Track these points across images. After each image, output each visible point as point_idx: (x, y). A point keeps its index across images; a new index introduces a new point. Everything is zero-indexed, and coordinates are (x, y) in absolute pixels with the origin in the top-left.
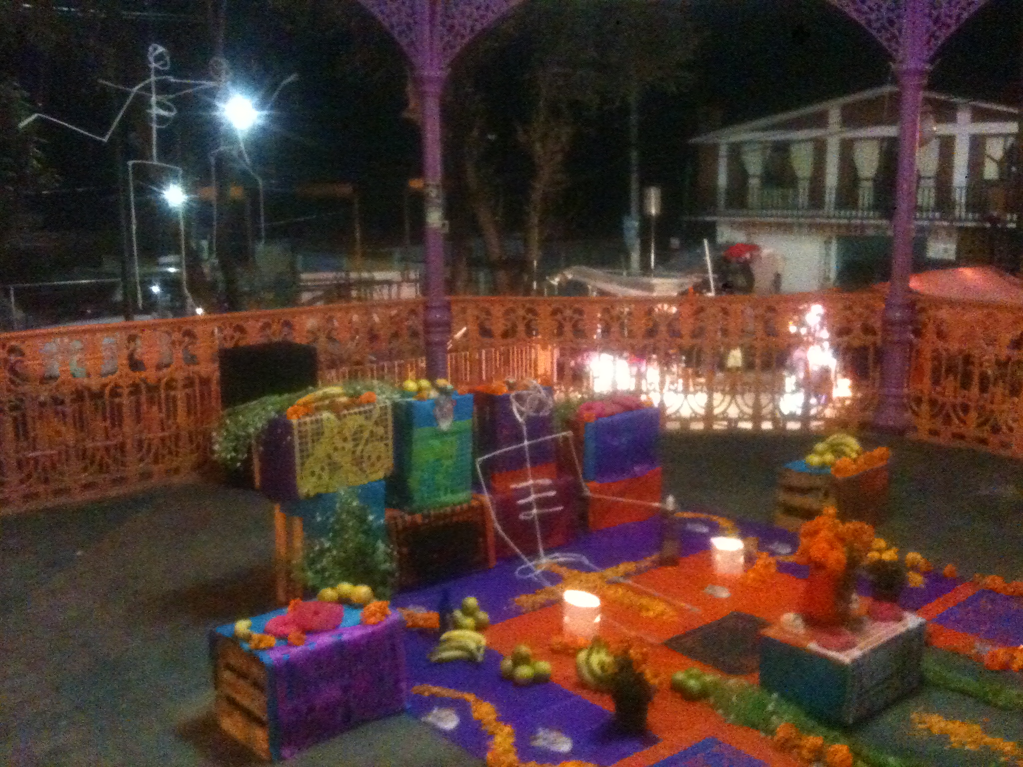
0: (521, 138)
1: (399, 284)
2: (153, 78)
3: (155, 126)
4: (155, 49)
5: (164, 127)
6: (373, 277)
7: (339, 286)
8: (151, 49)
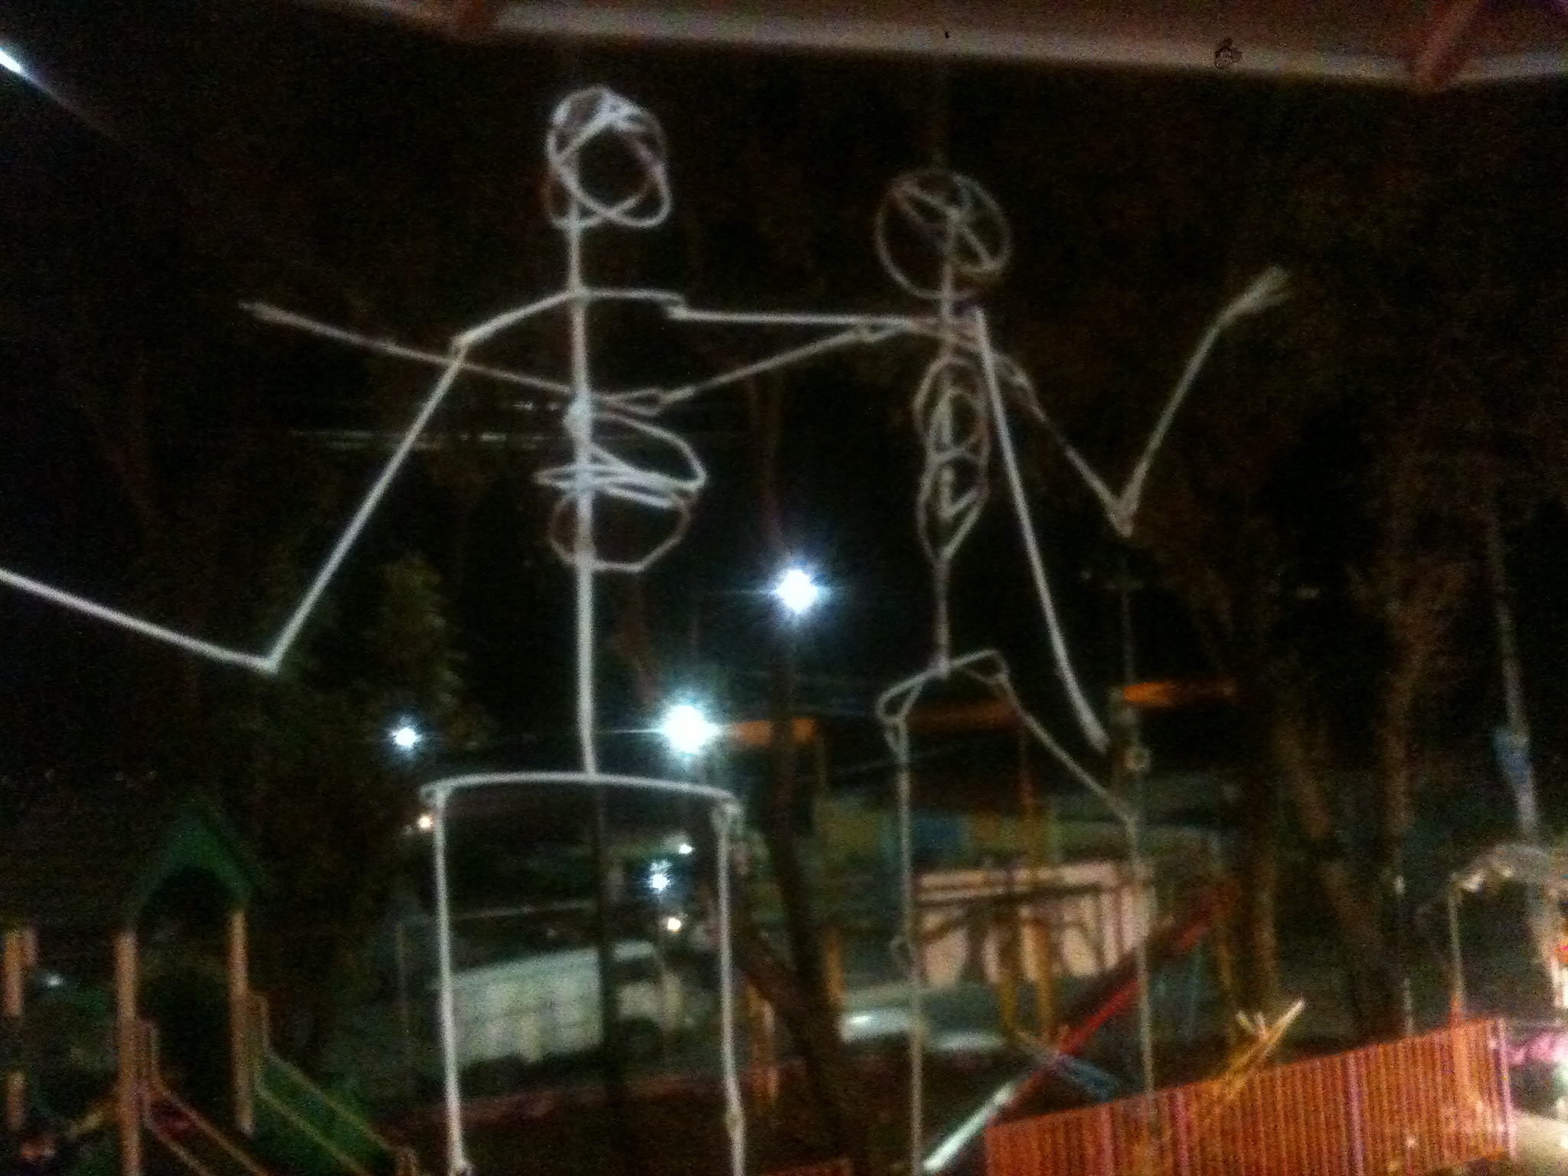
0: (1360, 592)
1: (1116, 891)
2: (577, 292)
3: (586, 564)
4: (585, 113)
5: (636, 568)
6: (1061, 878)
7: (996, 901)
8: (561, 114)
